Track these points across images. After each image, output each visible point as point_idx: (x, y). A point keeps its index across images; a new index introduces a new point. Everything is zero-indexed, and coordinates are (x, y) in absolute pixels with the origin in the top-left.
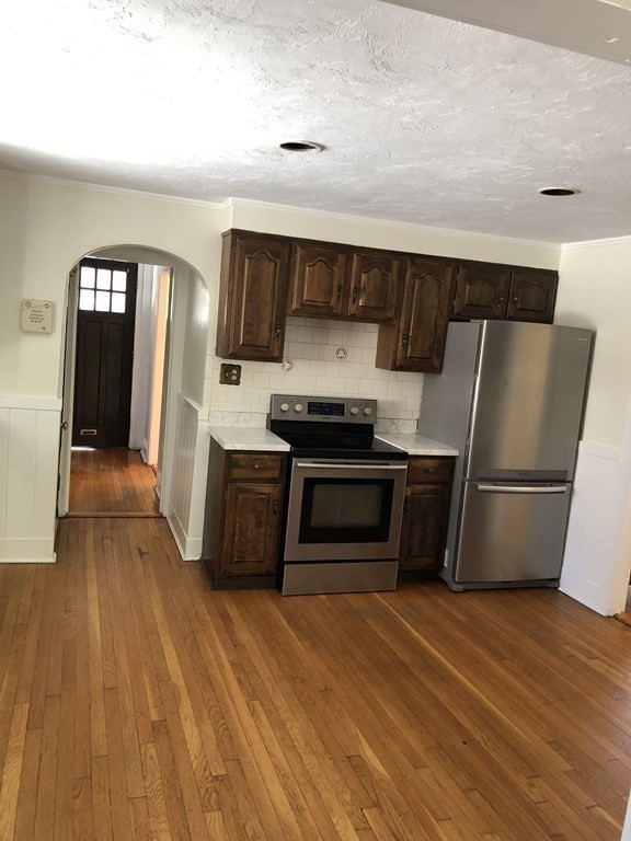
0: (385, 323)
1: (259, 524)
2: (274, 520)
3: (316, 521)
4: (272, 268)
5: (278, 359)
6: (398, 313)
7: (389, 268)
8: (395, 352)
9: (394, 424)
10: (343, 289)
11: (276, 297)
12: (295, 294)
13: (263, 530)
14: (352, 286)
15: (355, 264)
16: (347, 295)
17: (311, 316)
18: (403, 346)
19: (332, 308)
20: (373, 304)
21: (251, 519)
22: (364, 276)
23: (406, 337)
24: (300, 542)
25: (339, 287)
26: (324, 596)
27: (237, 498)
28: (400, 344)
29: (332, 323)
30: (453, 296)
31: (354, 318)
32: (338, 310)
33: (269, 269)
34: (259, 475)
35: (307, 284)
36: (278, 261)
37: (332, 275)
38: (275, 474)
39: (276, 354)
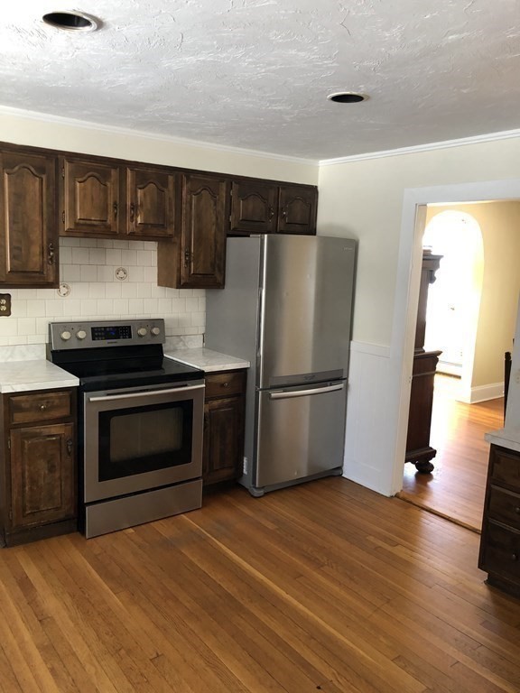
0: (164, 241)
1: (51, 469)
2: (69, 461)
3: (116, 454)
4: (37, 184)
5: (54, 284)
6: (178, 230)
7: (165, 184)
8: (179, 270)
9: (181, 340)
10: (120, 207)
11: (45, 216)
12: (67, 213)
13: (57, 475)
14: (129, 203)
15: (129, 180)
16: (124, 212)
17: (86, 235)
18: (186, 263)
19: (110, 227)
20: (152, 222)
21: (42, 466)
22: (140, 193)
23: (188, 254)
24: (101, 479)
25: (115, 203)
26: (131, 530)
27: (23, 444)
28: (183, 261)
29: (109, 243)
30: (229, 211)
31: (133, 236)
32: (116, 229)
33: (34, 186)
34: (46, 416)
35: (79, 202)
36: (44, 177)
37: (105, 192)
38: (65, 412)
39: (51, 279)
